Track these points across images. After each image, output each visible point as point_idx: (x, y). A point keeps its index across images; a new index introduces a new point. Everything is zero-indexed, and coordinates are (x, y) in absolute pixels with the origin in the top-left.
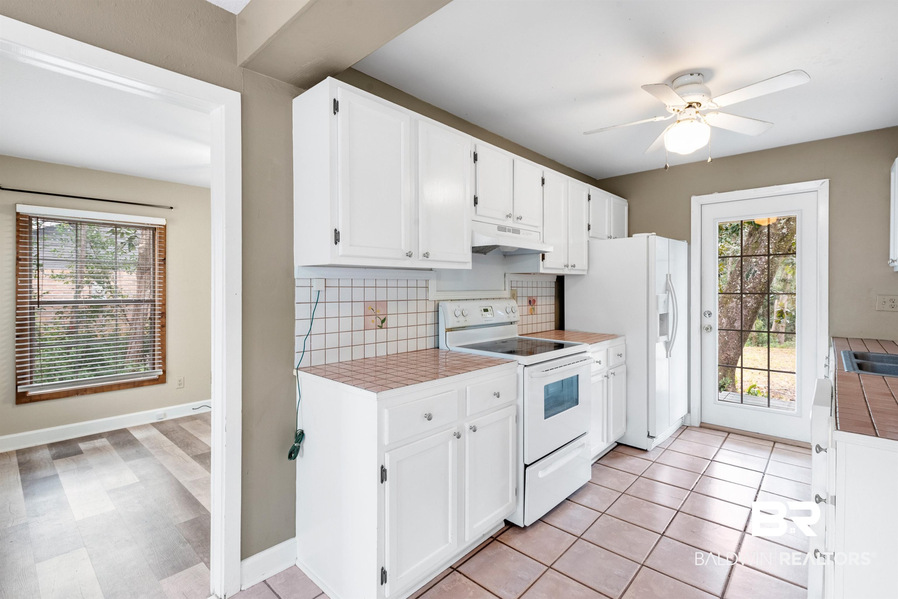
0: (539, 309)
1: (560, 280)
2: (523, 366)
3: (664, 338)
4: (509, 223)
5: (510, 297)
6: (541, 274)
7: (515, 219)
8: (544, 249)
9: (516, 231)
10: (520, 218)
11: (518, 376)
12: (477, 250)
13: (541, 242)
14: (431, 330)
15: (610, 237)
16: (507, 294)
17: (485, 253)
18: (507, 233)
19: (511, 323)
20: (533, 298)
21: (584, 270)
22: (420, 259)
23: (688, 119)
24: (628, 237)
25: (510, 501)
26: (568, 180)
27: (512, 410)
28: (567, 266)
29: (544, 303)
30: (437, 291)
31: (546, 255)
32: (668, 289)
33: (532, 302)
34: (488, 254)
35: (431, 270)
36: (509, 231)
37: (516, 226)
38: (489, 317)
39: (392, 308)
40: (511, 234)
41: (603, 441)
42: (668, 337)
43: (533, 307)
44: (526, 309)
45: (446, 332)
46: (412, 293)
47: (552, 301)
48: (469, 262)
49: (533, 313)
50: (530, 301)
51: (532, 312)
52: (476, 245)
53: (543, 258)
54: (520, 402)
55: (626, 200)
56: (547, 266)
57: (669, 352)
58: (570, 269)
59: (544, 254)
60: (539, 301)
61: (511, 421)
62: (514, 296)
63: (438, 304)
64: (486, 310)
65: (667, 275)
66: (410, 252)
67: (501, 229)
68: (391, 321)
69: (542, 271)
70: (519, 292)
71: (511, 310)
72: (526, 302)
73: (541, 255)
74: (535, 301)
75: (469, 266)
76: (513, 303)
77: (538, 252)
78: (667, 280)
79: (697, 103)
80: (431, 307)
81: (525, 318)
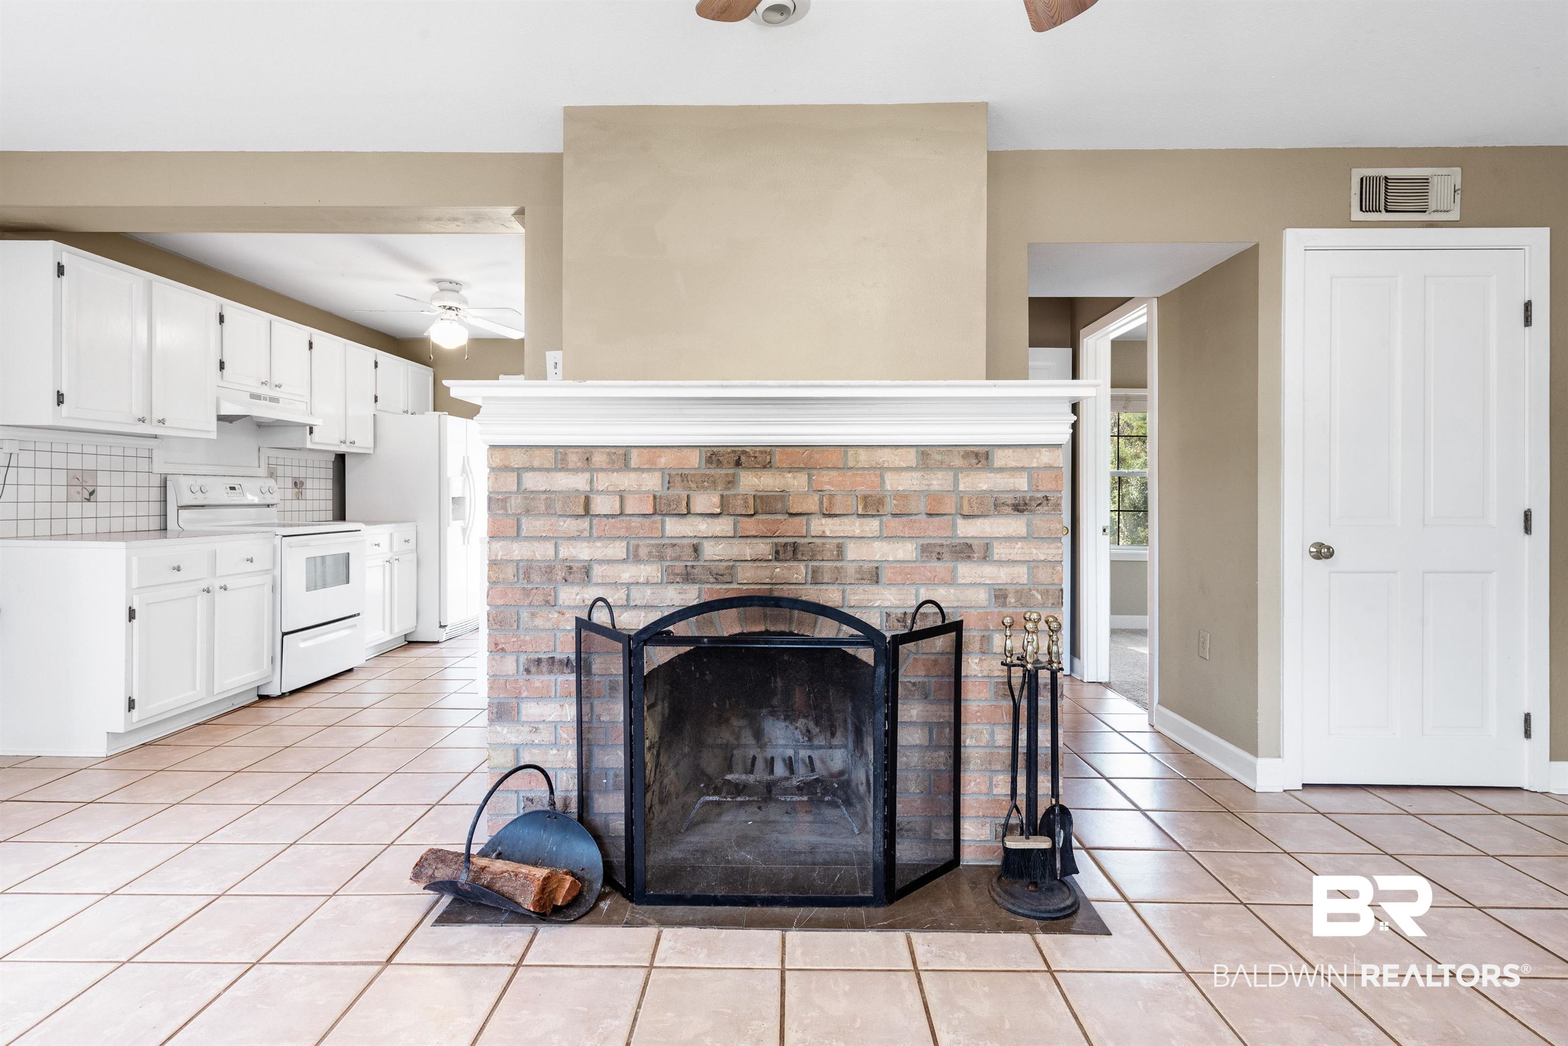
0: (309, 494)
1: (341, 458)
2: (280, 537)
3: (460, 523)
4: (264, 391)
5: (266, 476)
6: (310, 450)
7: (273, 386)
8: (311, 422)
9: (275, 400)
10: (279, 386)
11: (274, 548)
12: (221, 418)
13: (308, 414)
14: (155, 508)
15: (406, 412)
16: (263, 471)
17: (231, 422)
18: (262, 402)
19: (268, 506)
20: (301, 479)
21: (369, 448)
22: (153, 424)
23: (449, 319)
24: (434, 411)
25: (265, 667)
26: (346, 345)
27: (268, 579)
28: (344, 442)
29: (316, 486)
30: (165, 463)
31: (315, 429)
32: (465, 471)
33: (298, 484)
34: (234, 422)
35: (156, 437)
36: (265, 399)
37: (275, 393)
38: (234, 498)
39: (102, 479)
40: (267, 403)
41: (384, 630)
42: (465, 522)
43: (300, 490)
44: (289, 493)
45: (178, 510)
46: (130, 464)
47: (330, 484)
48: (214, 431)
49: (300, 498)
50: (296, 483)
51: (299, 496)
52: (223, 413)
53: (311, 432)
54: (278, 573)
55: (432, 369)
56: (316, 441)
57: (467, 537)
58: (349, 446)
59: (312, 428)
60: (309, 484)
61: (268, 589)
62: (272, 475)
63: (166, 478)
64: (233, 488)
65: (464, 457)
66: (143, 417)
67: (254, 396)
68: (101, 494)
69: (309, 445)
70: (280, 471)
71: (267, 490)
72: (289, 483)
73: (308, 428)
74: (303, 483)
75: (214, 436)
76: (271, 483)
77: (304, 425)
78: (464, 462)
79: (457, 308)
80: (156, 481)
81: (288, 503)
